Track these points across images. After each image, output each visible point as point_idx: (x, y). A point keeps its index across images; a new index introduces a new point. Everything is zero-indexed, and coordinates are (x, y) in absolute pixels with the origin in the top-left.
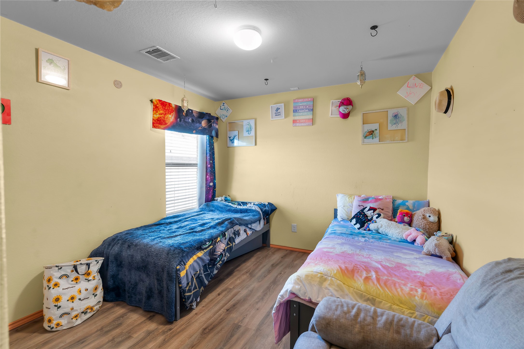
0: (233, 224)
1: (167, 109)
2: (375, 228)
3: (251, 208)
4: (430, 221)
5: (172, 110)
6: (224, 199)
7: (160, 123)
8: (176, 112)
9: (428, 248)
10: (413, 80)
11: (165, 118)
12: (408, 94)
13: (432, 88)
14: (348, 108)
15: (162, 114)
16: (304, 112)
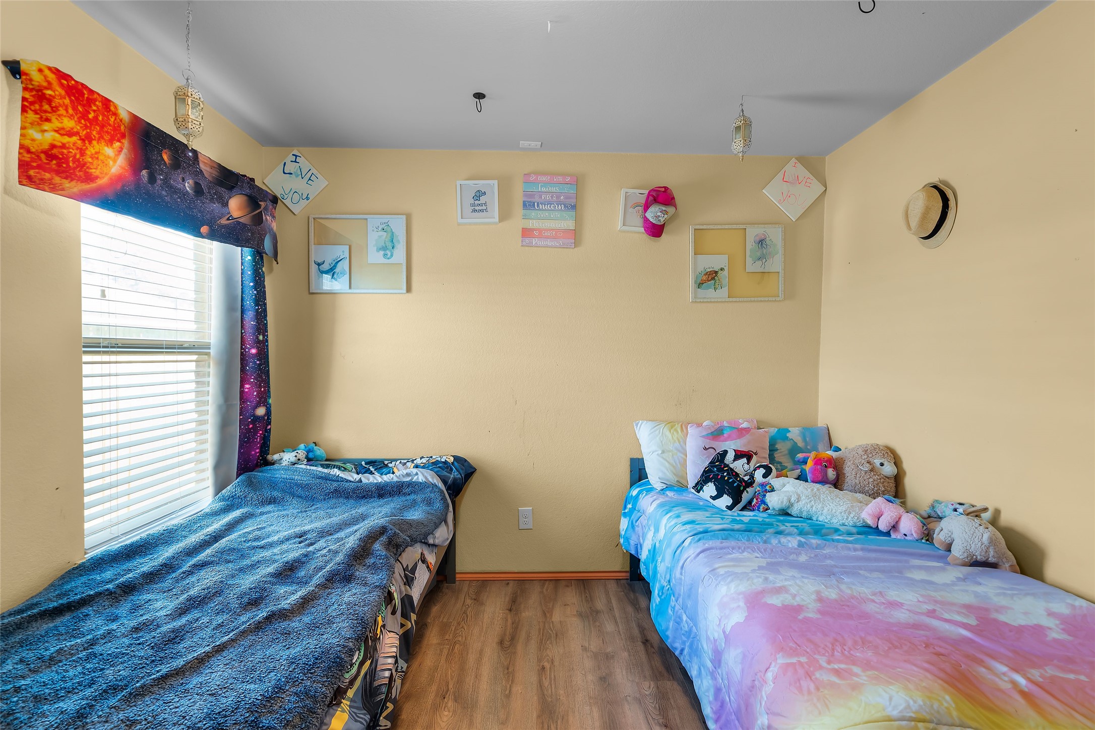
0: (397, 546)
1: (96, 118)
2: (784, 504)
3: (410, 478)
4: (884, 474)
5: (116, 129)
6: (304, 456)
7: (63, 172)
8: (132, 142)
9: (968, 548)
10: (794, 169)
11: (88, 152)
12: (785, 195)
13: (826, 190)
14: (667, 212)
15: (70, 134)
16: (551, 210)
